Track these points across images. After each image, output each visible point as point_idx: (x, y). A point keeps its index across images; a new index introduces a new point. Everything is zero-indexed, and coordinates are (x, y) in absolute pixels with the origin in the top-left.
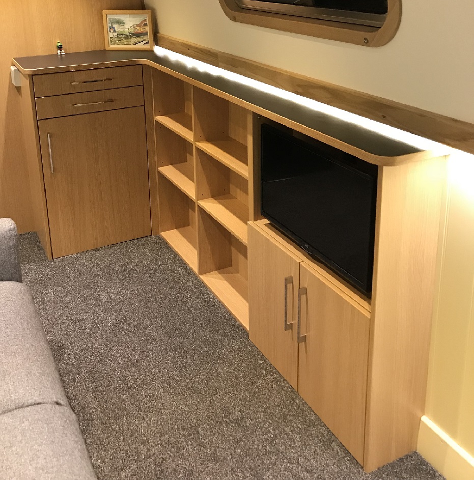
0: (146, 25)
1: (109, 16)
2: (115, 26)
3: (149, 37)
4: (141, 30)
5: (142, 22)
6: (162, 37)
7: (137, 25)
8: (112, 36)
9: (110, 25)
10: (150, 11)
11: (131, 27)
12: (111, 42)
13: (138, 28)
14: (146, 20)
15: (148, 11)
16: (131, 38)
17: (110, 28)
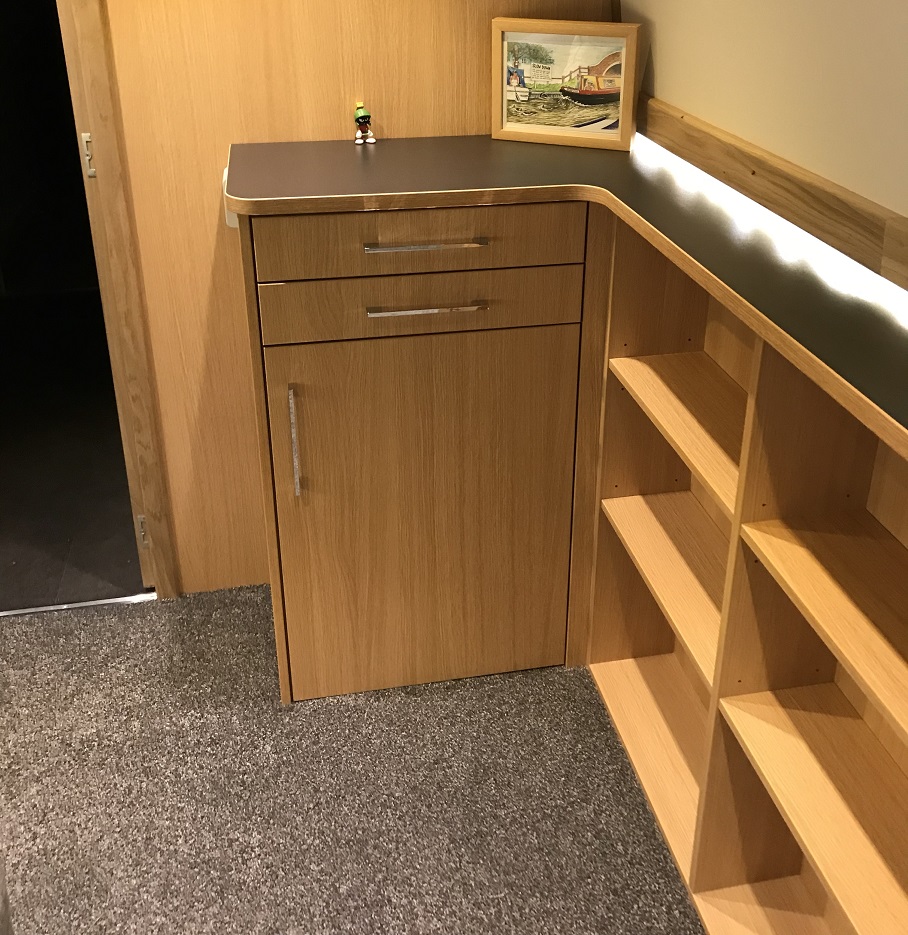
0: (617, 69)
1: (511, 37)
2: (527, 68)
3: (623, 111)
4: (602, 84)
5: (604, 63)
6: (659, 111)
7: (590, 70)
8: (514, 98)
9: (511, 65)
10: (634, 27)
11: (570, 75)
12: (510, 113)
13: (592, 79)
14: (616, 55)
15: (629, 26)
16: (567, 108)
17: (511, 74)
